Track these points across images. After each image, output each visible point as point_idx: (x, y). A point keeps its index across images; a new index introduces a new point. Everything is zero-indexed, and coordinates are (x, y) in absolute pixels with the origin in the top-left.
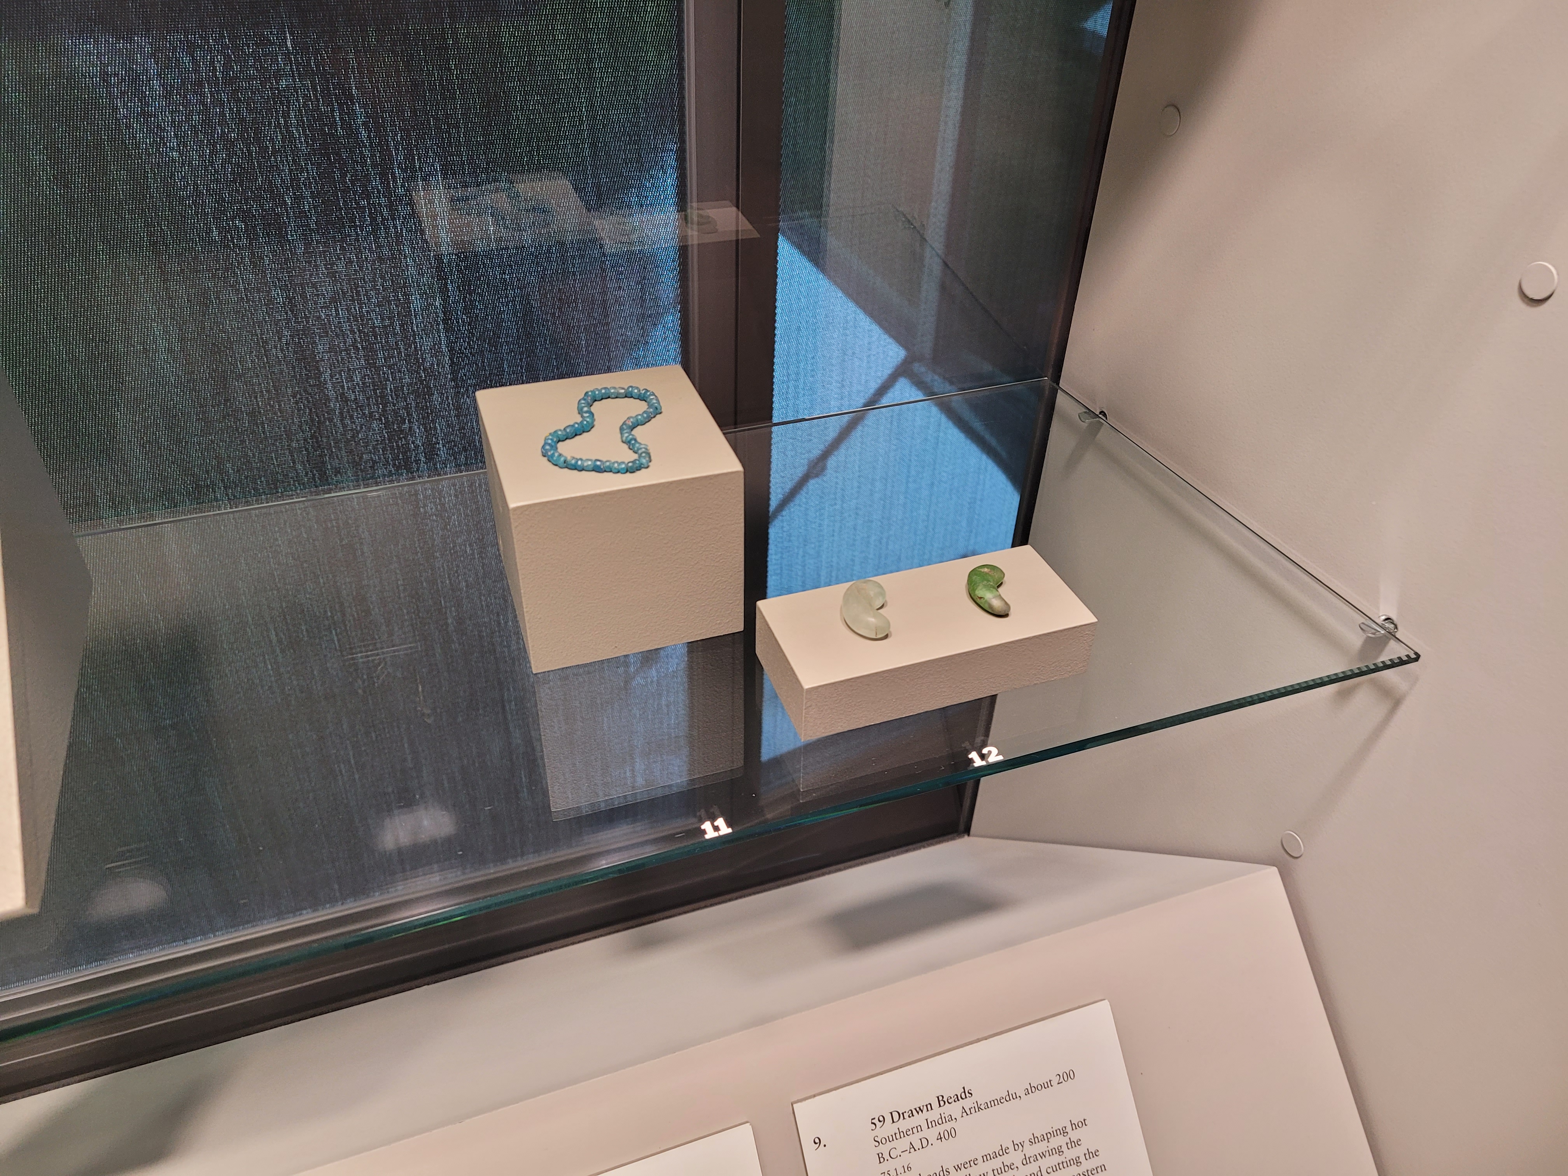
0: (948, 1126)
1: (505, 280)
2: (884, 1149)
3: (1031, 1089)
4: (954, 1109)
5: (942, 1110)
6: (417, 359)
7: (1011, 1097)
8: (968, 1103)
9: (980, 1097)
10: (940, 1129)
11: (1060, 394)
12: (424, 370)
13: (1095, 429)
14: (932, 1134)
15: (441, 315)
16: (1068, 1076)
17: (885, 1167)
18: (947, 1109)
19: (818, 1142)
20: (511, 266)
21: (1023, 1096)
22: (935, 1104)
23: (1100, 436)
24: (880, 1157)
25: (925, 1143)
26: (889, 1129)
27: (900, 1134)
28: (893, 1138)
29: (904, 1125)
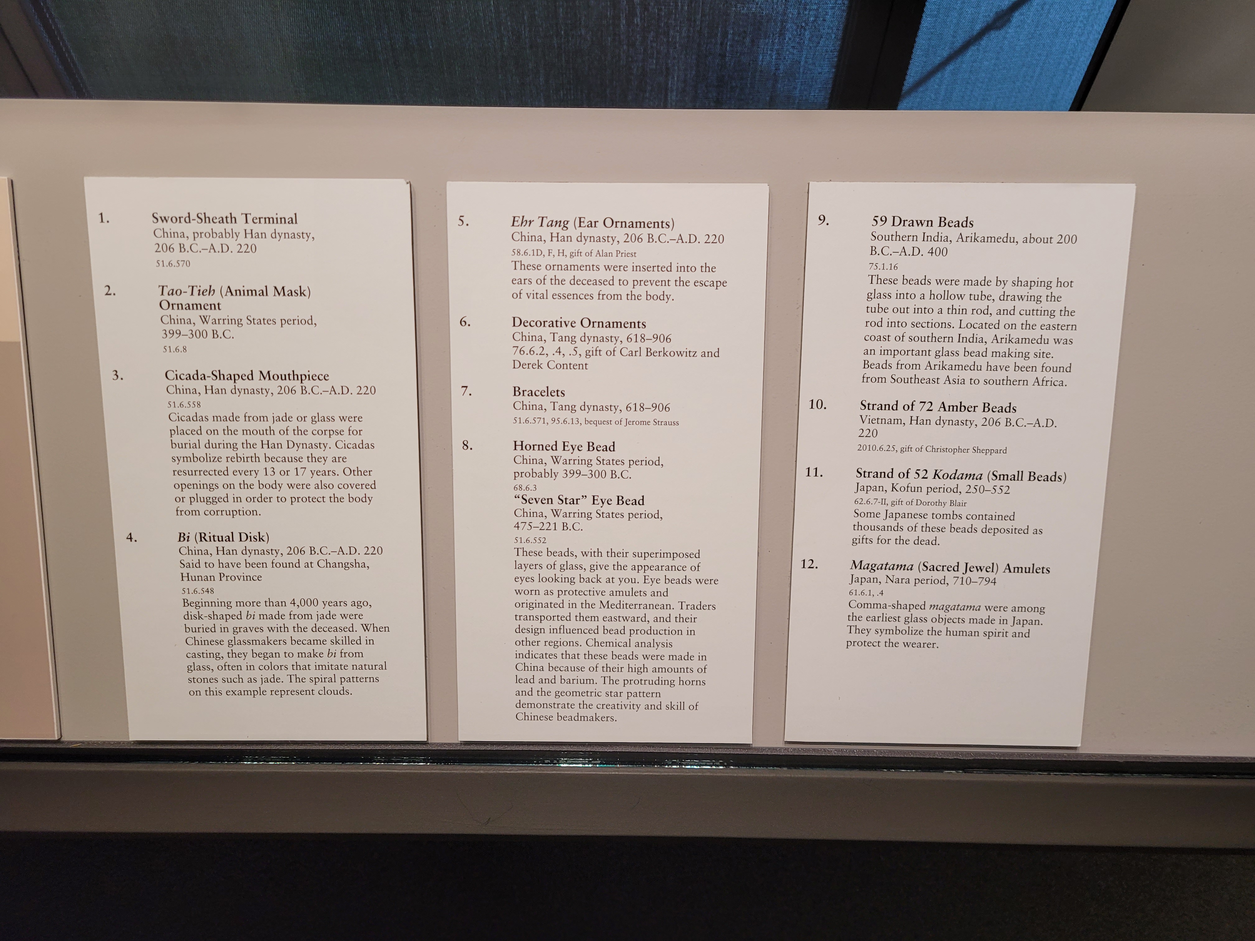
0: (942, 245)
2: (879, 244)
3: (1030, 239)
5: (941, 229)
7: (1008, 239)
8: (967, 232)
9: (980, 229)
16: (1071, 239)
17: (874, 259)
18: (945, 231)
19: (822, 219)
21: (1020, 242)
22: (936, 222)
24: (873, 250)
25: (917, 252)
26: (887, 229)
27: (898, 237)
28: (889, 238)
29: (903, 231)
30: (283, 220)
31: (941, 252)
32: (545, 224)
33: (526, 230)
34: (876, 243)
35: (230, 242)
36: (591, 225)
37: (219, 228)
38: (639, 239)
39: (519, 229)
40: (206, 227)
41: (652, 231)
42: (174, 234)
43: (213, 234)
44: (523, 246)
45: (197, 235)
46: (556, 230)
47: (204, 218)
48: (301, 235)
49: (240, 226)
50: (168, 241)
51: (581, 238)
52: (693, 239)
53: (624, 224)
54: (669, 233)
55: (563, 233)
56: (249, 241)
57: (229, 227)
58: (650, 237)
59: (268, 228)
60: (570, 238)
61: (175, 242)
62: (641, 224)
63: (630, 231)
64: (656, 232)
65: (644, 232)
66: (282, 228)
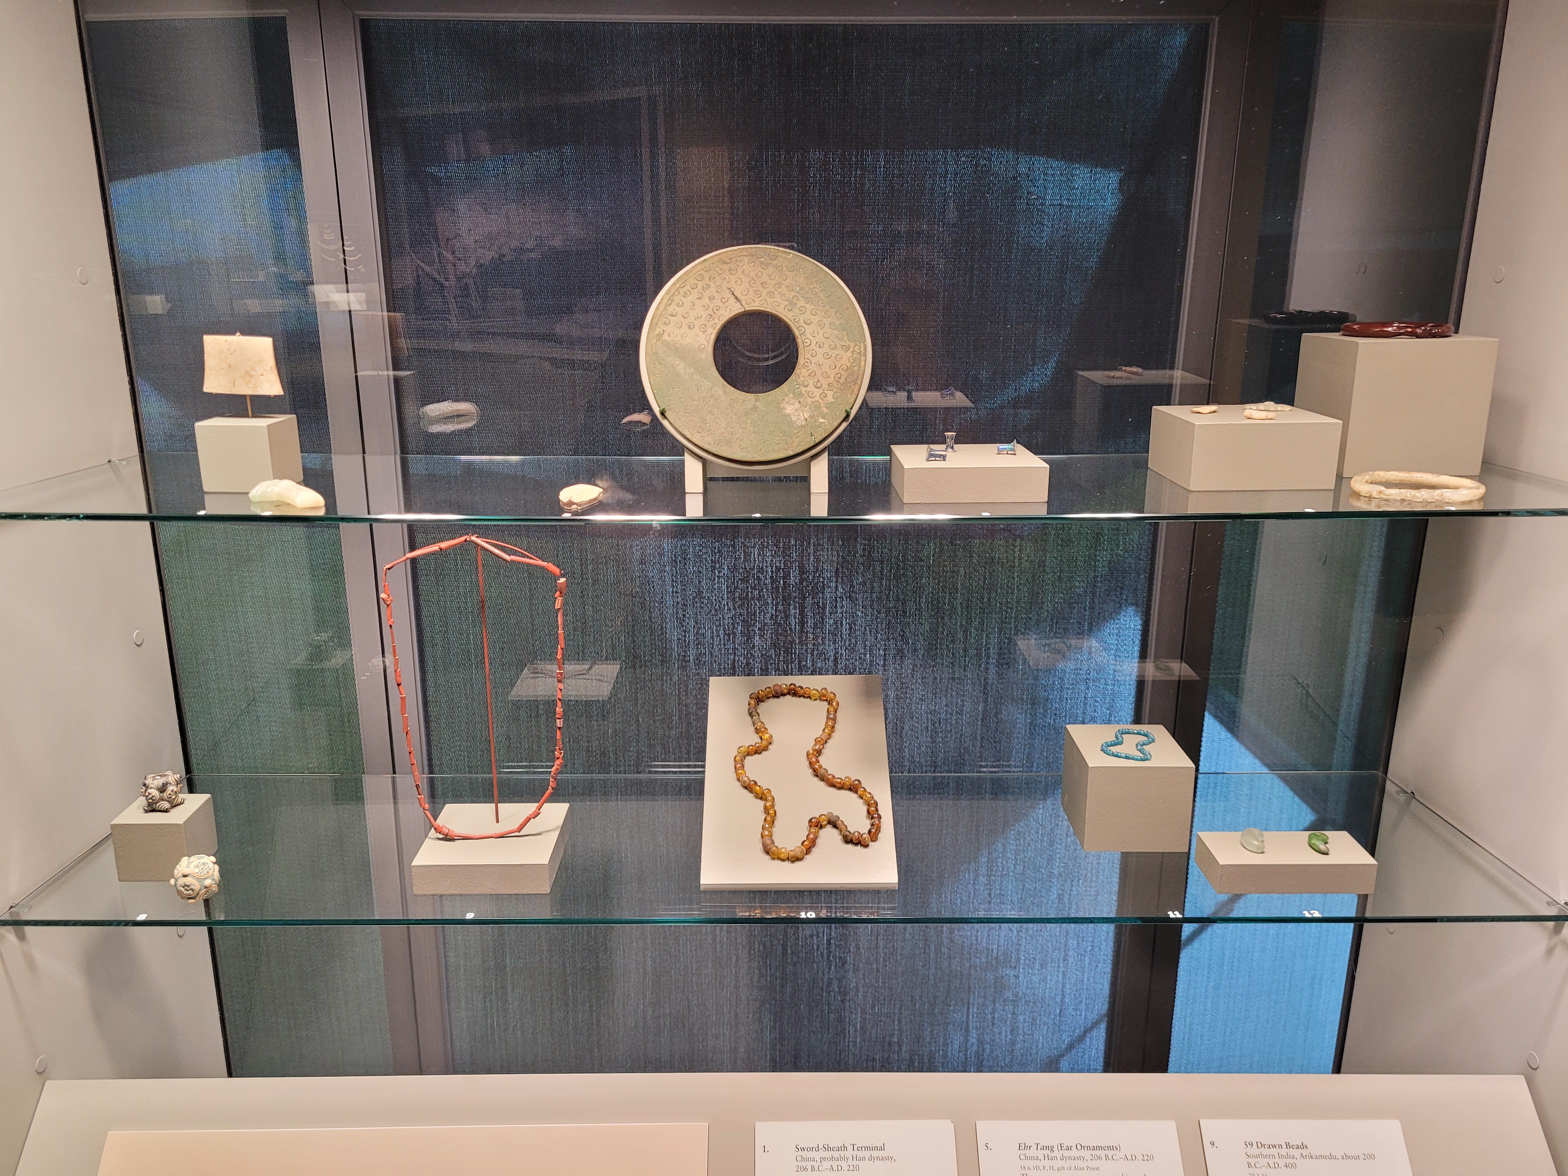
0: (1292, 1161)
1: (1023, 699)
2: (1252, 1161)
3: (1346, 1157)
4: (1297, 1153)
5: (1288, 1150)
6: (961, 741)
7: (1332, 1157)
8: (1305, 1152)
9: (1313, 1150)
10: (1288, 1161)
11: (1388, 782)
12: (964, 748)
13: (1407, 803)
14: (1282, 1162)
15: (981, 716)
16: (1371, 1157)
17: (1252, 1171)
18: (1291, 1152)
19: (1213, 1144)
20: (1028, 690)
21: (1340, 1158)
22: (1284, 1146)
23: (1411, 807)
24: (1249, 1165)
25: (1277, 1166)
26: (1254, 1151)
27: (1262, 1156)
28: (1257, 1156)
29: (1265, 1151)
30: (876, 1148)
31: (1292, 1166)
32: (1039, 1148)
33: (1028, 1152)
34: (1249, 1160)
35: (843, 1163)
36: (1069, 1148)
37: (836, 1154)
38: (1099, 1158)
39: (1023, 1152)
40: (828, 1154)
41: (1107, 1152)
42: (809, 1159)
43: (832, 1159)
44: (1027, 1163)
45: (823, 1159)
46: (1047, 1152)
47: (827, 1148)
48: (887, 1158)
49: (849, 1153)
50: (804, 1164)
51: (1063, 1158)
52: (1134, 1158)
53: (1089, 1148)
54: (1118, 1154)
55: (1051, 1154)
56: (855, 1163)
57: (842, 1153)
58: (1107, 1156)
59: (867, 1154)
60: (1055, 1158)
61: (809, 1164)
62: (1100, 1148)
63: (1094, 1152)
64: (1110, 1153)
65: (1102, 1153)
66: (876, 1154)
